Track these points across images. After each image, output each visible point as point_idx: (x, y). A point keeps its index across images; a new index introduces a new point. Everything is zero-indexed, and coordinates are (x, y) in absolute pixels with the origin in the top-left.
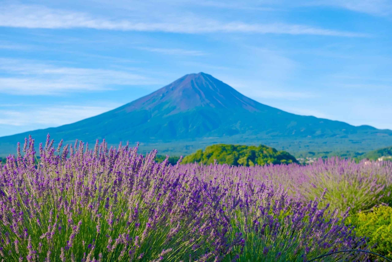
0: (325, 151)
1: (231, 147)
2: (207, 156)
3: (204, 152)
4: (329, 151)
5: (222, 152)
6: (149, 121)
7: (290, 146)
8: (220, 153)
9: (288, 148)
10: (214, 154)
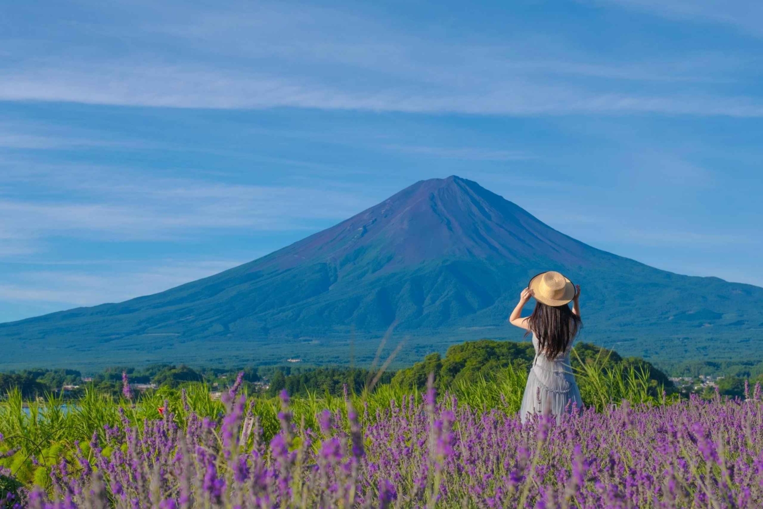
0: (745, 360)
1: (509, 349)
2: (450, 370)
3: (443, 360)
4: (752, 359)
5: (487, 360)
6: (330, 288)
7: (662, 347)
8: (483, 363)
9: (657, 353)
10: (468, 364)
